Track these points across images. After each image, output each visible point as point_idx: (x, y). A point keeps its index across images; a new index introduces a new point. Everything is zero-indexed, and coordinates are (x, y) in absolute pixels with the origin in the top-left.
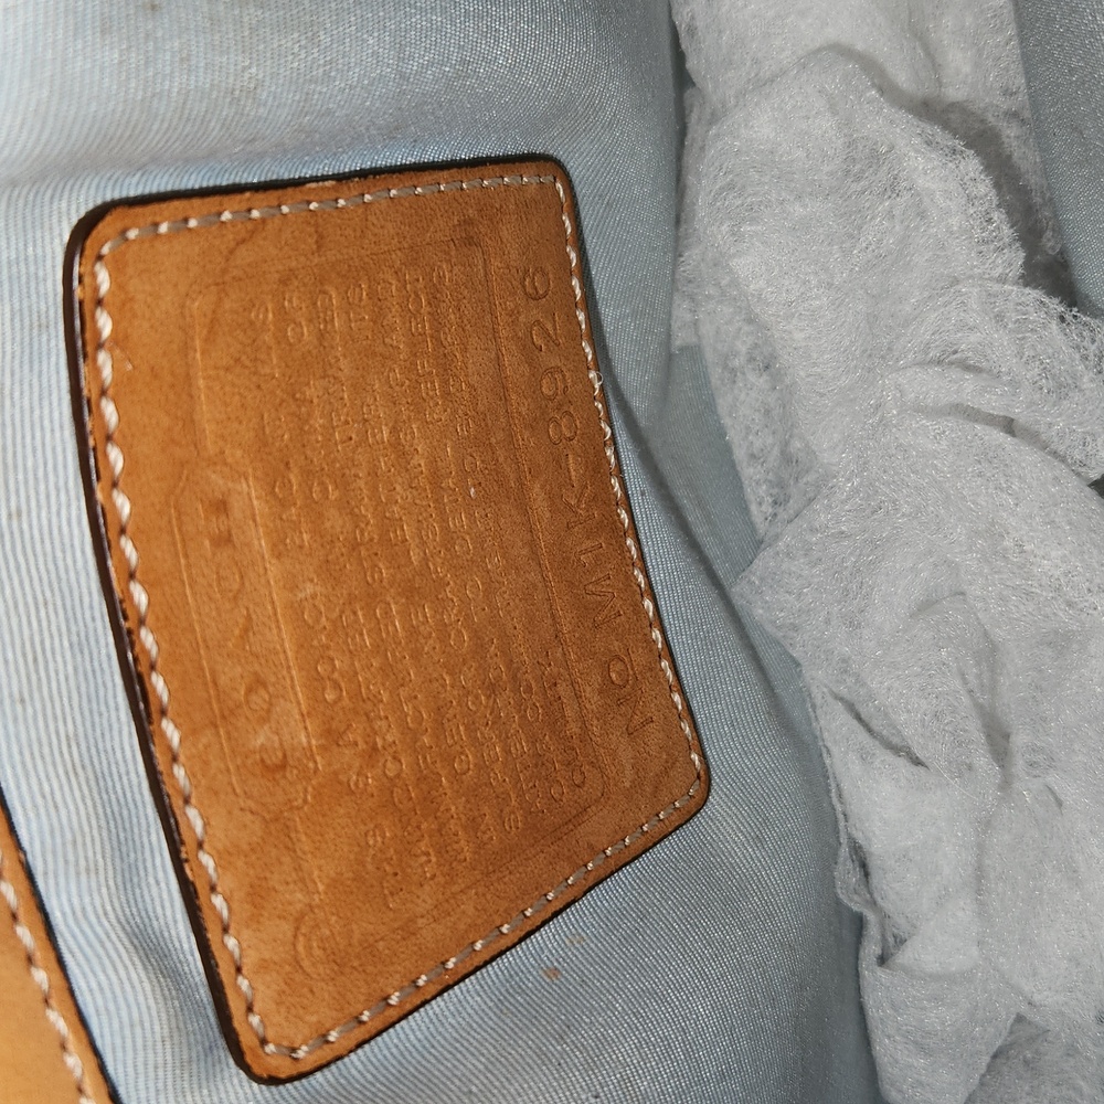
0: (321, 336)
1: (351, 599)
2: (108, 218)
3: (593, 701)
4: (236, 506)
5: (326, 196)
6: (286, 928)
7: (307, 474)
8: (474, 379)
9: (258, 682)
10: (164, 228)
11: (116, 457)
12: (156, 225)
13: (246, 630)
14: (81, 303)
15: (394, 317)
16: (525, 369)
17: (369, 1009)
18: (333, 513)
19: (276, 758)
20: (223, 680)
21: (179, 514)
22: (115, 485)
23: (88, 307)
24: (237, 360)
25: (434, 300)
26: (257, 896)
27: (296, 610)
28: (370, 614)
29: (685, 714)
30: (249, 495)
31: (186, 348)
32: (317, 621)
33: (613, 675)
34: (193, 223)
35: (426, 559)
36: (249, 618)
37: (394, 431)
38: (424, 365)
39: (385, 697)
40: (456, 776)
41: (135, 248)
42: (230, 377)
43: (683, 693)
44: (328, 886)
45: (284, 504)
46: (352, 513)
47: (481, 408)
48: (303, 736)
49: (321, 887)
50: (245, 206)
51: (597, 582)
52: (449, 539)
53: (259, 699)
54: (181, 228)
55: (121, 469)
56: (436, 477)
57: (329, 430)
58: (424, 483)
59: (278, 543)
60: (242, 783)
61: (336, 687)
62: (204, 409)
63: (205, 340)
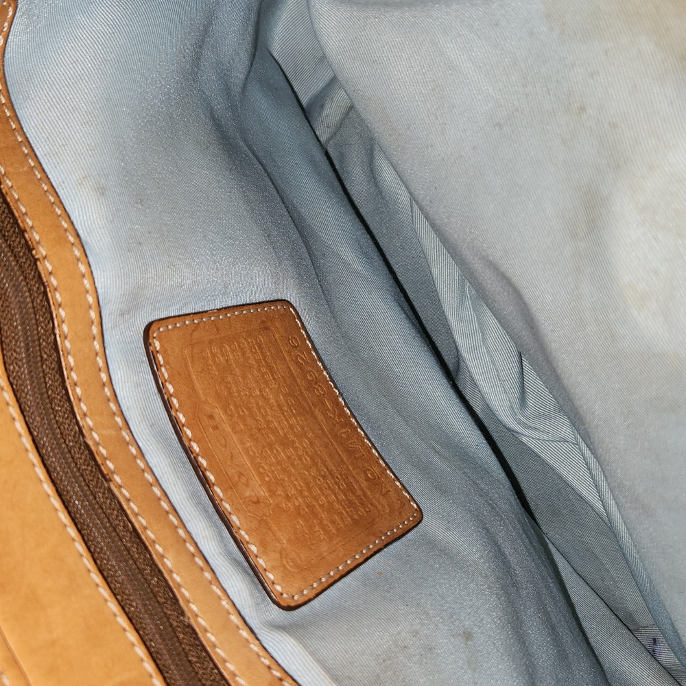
0: (227, 361)
1: (264, 447)
2: (154, 325)
3: (364, 484)
4: (216, 416)
5: (215, 315)
6: (277, 555)
7: (237, 407)
8: (282, 374)
9: (241, 475)
10: (170, 327)
11: (175, 401)
12: (167, 326)
13: (232, 457)
14: (152, 352)
15: (249, 354)
16: (299, 370)
17: (315, 582)
18: (249, 419)
19: (255, 500)
20: (229, 473)
21: (199, 420)
22: (177, 411)
23: (155, 353)
24: (203, 369)
25: (260, 348)
26: (263, 545)
27: (247, 451)
28: (272, 451)
29: (402, 488)
30: (219, 413)
31: (186, 366)
32: (255, 454)
33: (369, 475)
34: (178, 325)
35: (285, 434)
36: (231, 453)
37: (260, 391)
38: (264, 370)
39: (286, 479)
40: (321, 506)
41: (163, 334)
42: (202, 375)
43: (398, 480)
44: (287, 541)
45: (232, 416)
46: (254, 418)
47: (288, 383)
48: (263, 492)
49: (285, 542)
50: (192, 319)
51: (351, 443)
52: (291, 427)
53: (243, 480)
54: (175, 327)
55: (177, 406)
56: (280, 406)
57: (239, 392)
58: (276, 408)
59: (233, 429)
60: (246, 507)
61: (268, 476)
62: (197, 385)
63: (192, 363)
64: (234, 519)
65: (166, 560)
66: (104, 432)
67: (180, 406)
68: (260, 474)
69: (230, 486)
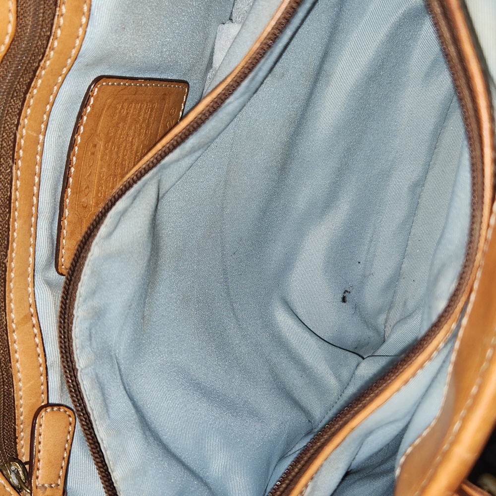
0: (127, 113)
1: (111, 175)
5: (141, 83)
7: (113, 143)
8: (152, 131)
9: (88, 187)
10: (110, 84)
11: (82, 129)
13: (90, 175)
15: (142, 113)
18: (114, 154)
19: (85, 205)
20: (82, 184)
21: (87, 145)
22: (79, 135)
23: (90, 96)
24: (111, 115)
25: (151, 111)
26: (72, 234)
27: (100, 173)
28: (113, 179)
31: (103, 110)
32: (103, 177)
34: (115, 84)
36: (91, 172)
37: (132, 139)
38: (144, 125)
41: (103, 86)
42: (108, 118)
45: (106, 149)
46: (118, 155)
48: (92, 203)
50: (126, 82)
53: (87, 191)
54: (113, 84)
55: (82, 132)
56: (137, 152)
57: (121, 134)
58: (133, 152)
59: (102, 157)
60: (77, 208)
61: (101, 193)
62: (100, 124)
63: (107, 109)
64: (67, 212)
65: (16, 223)
66: (30, 132)
67: (82, 133)
68: (98, 190)
69: (77, 192)
